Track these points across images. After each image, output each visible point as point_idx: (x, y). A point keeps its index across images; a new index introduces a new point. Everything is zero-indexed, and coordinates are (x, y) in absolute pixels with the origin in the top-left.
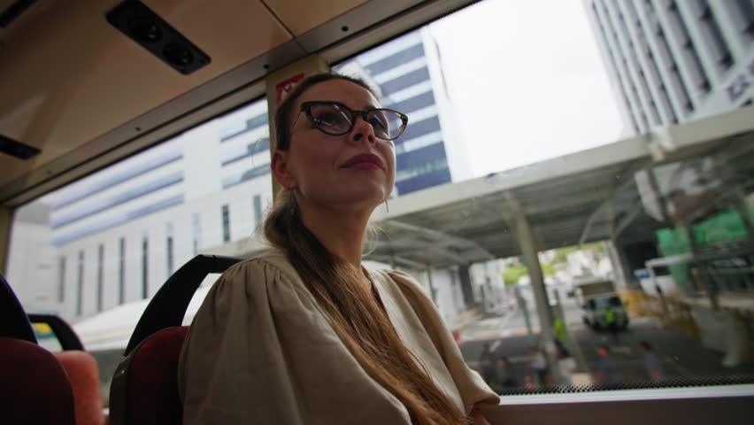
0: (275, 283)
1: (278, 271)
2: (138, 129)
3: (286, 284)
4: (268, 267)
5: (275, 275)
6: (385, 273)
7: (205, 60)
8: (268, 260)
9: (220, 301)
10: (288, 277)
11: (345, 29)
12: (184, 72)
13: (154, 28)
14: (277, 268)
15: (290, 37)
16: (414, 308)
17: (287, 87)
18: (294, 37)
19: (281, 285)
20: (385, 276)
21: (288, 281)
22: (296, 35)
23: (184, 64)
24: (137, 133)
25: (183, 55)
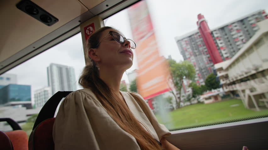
0: (85, 99)
1: (87, 94)
2: (34, 47)
3: (90, 99)
4: (83, 93)
5: (86, 96)
6: (129, 93)
7: (56, 20)
8: (83, 91)
9: (66, 106)
10: (91, 96)
11: (107, 6)
12: (49, 25)
13: (35, 10)
14: (86, 93)
15: (88, 10)
16: (139, 105)
17: (88, 28)
18: (89, 10)
19: (88, 99)
20: (129, 94)
21: (90, 98)
22: (89, 9)
23: (48, 22)
24: (34, 49)
25: (47, 19)
